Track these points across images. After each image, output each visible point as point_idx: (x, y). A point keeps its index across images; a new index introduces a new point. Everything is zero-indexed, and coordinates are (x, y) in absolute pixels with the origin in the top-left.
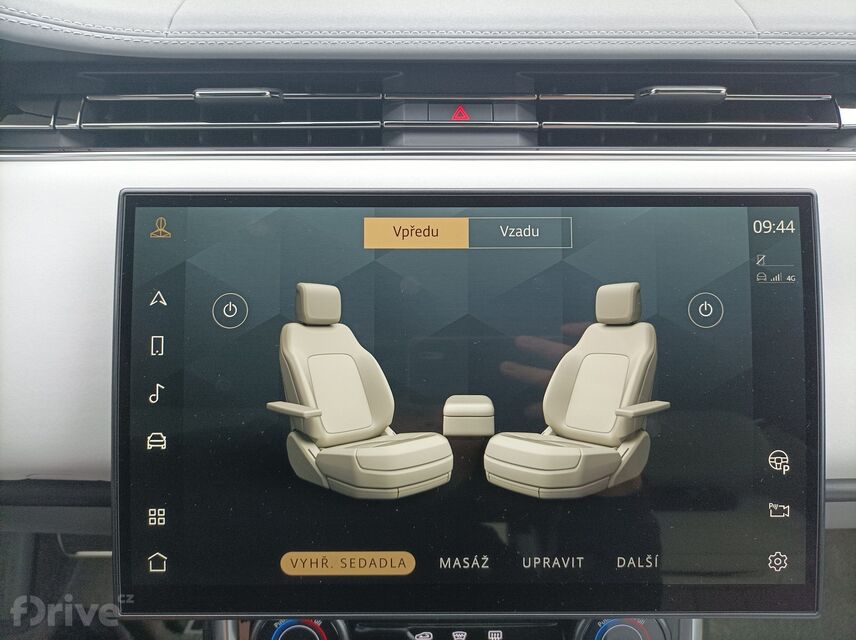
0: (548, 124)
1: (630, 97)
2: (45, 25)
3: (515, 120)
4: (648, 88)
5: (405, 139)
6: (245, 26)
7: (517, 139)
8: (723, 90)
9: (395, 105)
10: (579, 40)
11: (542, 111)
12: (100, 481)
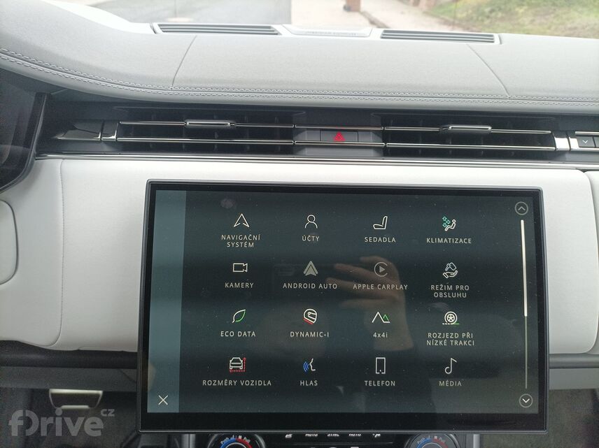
0: (390, 145)
1: (436, 129)
2: (103, 83)
3: (370, 140)
4: (447, 126)
5: (307, 151)
6: (216, 85)
7: (372, 152)
8: (490, 128)
9: (300, 131)
10: (408, 99)
11: (386, 137)
12: (122, 352)
